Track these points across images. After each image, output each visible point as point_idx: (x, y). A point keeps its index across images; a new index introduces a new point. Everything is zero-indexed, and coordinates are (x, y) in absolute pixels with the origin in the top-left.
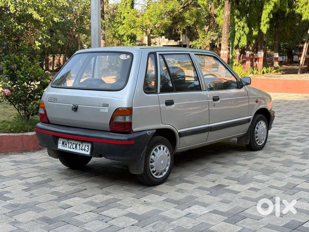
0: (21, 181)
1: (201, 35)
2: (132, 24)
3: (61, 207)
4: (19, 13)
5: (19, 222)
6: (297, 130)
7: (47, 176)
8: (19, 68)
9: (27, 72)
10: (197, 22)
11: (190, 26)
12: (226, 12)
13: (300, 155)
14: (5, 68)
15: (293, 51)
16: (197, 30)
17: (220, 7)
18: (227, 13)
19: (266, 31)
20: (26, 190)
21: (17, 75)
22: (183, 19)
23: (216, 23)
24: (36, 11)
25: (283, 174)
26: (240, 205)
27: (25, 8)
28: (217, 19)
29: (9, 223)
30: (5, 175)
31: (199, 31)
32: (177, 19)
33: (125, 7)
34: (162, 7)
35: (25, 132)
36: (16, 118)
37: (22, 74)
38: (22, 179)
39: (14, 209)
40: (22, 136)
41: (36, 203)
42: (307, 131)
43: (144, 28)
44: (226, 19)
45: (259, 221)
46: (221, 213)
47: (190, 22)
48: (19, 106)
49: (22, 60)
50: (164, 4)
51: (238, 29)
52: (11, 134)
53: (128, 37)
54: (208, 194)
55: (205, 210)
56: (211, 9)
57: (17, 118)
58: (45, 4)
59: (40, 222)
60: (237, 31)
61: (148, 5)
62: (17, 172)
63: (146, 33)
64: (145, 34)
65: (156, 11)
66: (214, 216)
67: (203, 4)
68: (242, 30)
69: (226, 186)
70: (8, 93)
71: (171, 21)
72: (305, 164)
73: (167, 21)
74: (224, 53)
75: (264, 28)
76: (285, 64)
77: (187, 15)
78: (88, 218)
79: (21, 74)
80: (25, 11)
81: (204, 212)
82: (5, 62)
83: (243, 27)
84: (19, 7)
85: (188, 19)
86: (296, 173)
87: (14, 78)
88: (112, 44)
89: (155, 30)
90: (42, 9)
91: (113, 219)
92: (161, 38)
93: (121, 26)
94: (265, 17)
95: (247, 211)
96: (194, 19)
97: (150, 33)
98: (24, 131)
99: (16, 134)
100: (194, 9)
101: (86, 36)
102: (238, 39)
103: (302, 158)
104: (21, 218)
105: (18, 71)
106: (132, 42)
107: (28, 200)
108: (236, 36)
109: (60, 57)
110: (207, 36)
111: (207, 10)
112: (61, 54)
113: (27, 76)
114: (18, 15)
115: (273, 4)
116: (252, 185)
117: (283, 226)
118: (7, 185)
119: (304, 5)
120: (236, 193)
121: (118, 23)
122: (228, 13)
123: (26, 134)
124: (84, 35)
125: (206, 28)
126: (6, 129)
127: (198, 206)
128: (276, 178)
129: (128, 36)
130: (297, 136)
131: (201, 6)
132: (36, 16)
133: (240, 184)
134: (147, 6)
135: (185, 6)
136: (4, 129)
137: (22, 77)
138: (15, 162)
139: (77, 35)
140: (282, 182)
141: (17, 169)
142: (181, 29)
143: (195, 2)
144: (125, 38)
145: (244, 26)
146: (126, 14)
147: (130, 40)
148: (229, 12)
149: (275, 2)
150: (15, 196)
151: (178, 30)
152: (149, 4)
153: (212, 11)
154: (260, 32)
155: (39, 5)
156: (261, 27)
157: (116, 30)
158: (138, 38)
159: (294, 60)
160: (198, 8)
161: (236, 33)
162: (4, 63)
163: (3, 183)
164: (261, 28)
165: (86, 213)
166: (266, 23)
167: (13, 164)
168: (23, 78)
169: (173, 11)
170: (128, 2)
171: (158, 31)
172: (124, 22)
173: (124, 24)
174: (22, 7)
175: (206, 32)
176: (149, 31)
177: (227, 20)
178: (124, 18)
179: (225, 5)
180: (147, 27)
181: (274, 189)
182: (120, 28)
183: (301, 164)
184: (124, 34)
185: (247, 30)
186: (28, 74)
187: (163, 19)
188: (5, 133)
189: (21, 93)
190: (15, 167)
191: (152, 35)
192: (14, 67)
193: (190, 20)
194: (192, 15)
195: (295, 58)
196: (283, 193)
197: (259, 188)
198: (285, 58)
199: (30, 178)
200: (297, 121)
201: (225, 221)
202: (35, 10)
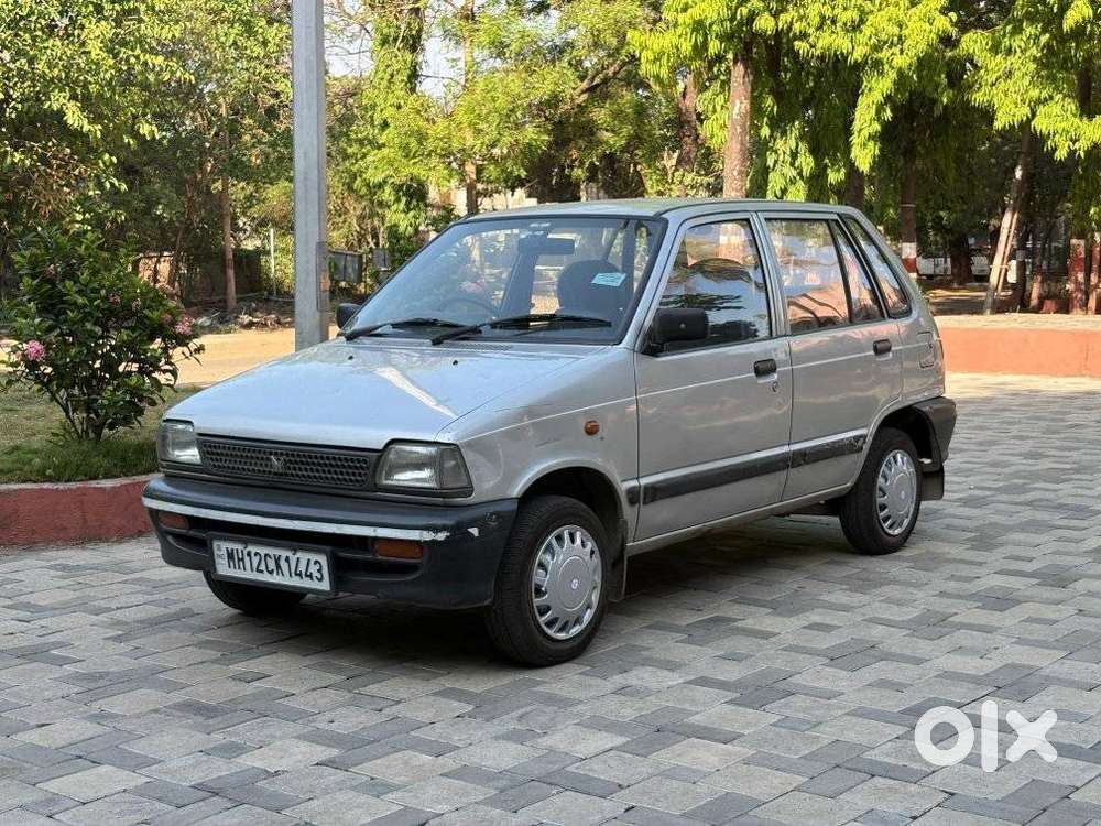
0: (96, 617)
1: (650, 184)
2: (414, 145)
3: (233, 678)
4: (19, 106)
5: (113, 716)
6: (967, 474)
7: (175, 602)
8: (70, 274)
9: (96, 285)
10: (636, 140)
11: (612, 155)
12: (737, 102)
13: (967, 539)
14: (26, 272)
15: (972, 241)
16: (639, 167)
17: (716, 86)
18: (740, 105)
19: (868, 166)
20: (118, 639)
21: (66, 295)
22: (588, 131)
23: (702, 145)
24: (77, 101)
25: (910, 590)
26: (779, 663)
27: (38, 89)
28: (705, 130)
29: (84, 719)
30: (42, 603)
31: (643, 169)
32: (568, 129)
33: (389, 88)
34: (515, 86)
35: (91, 479)
36: (57, 435)
37: (80, 292)
38: (97, 612)
39: (92, 685)
40: (83, 492)
41: (155, 672)
42: (996, 477)
43: (453, 158)
44: (738, 127)
45: (833, 701)
46: (723, 685)
47: (612, 140)
48: (70, 396)
49: (80, 246)
50: (523, 75)
51: (776, 162)
52: (46, 486)
53: (397, 192)
54: (682, 641)
55: (674, 679)
56: (684, 95)
57: (63, 436)
58: (108, 76)
59: (179, 713)
60: (774, 166)
61: (466, 80)
62: (78, 594)
63: (462, 175)
64: (454, 182)
65: (494, 101)
66: (700, 692)
67: (658, 76)
68: (792, 165)
69: (735, 620)
70: (38, 352)
71: (549, 135)
72: (981, 564)
73: (533, 134)
74: (732, 242)
75: (864, 155)
76: (946, 285)
77: (601, 115)
78: (321, 702)
79: (76, 292)
80: (38, 99)
81: (670, 683)
82: (27, 253)
83: (794, 155)
84: (18, 85)
85: (607, 130)
86: (952, 586)
87: (53, 306)
88: (340, 216)
89: (492, 167)
90: (100, 95)
91: (398, 702)
92: (513, 195)
93: (373, 153)
94: (866, 118)
95: (797, 679)
96: (627, 130)
97: (474, 177)
98: (86, 475)
99: (61, 486)
100: (627, 97)
101: (250, 189)
102: (779, 193)
103: (973, 548)
104: (118, 705)
105: (69, 283)
106: (414, 209)
107: (129, 663)
108: (770, 185)
109: (158, 261)
110: (672, 186)
111: (670, 99)
112: (160, 251)
113: (95, 299)
114: (14, 116)
115: (895, 75)
116: (815, 617)
117: (902, 712)
118: (54, 627)
119: (1000, 77)
120: (765, 635)
121: (361, 142)
122: (743, 107)
123: (93, 484)
124: (242, 184)
125: (669, 160)
126: (26, 468)
127: (650, 668)
128: (888, 600)
129: (398, 188)
130: (964, 490)
131: (651, 82)
132: (75, 117)
133: (780, 614)
134: (463, 82)
135: (597, 85)
136: (21, 470)
137: (80, 300)
138: (64, 568)
139: (218, 185)
140: (904, 609)
141: (77, 587)
142: (582, 164)
143: (629, 72)
144: (387, 194)
145: (797, 152)
146: (391, 111)
147: (404, 200)
148: (746, 104)
149: (900, 68)
150: (87, 654)
151: (571, 167)
152: (470, 76)
153: (687, 102)
154: (852, 170)
155: (90, 79)
156: (853, 149)
157: (355, 168)
158: (433, 195)
159: (975, 269)
160: (640, 92)
161: (771, 175)
162: (22, 256)
163: (42, 623)
164: (852, 156)
165: (314, 690)
166: (870, 137)
167: (59, 573)
168: (85, 306)
169: (554, 101)
170: (398, 71)
171: (503, 171)
172: (384, 137)
173: (384, 145)
174: (29, 87)
175: (670, 176)
176: (470, 168)
177: (739, 130)
178: (385, 125)
179: (733, 79)
180: (465, 154)
181: (880, 627)
182: (369, 158)
183: (971, 563)
184: (385, 182)
185: (807, 162)
186: (103, 292)
187: (518, 126)
188: (24, 482)
189: (79, 352)
190: (69, 582)
191: (480, 187)
192: (55, 269)
193: (613, 131)
194: (617, 115)
195: (979, 262)
196: (908, 635)
197: (835, 623)
198: (944, 264)
199: (122, 608)
200: (966, 450)
201: (730, 702)
202: (74, 97)
